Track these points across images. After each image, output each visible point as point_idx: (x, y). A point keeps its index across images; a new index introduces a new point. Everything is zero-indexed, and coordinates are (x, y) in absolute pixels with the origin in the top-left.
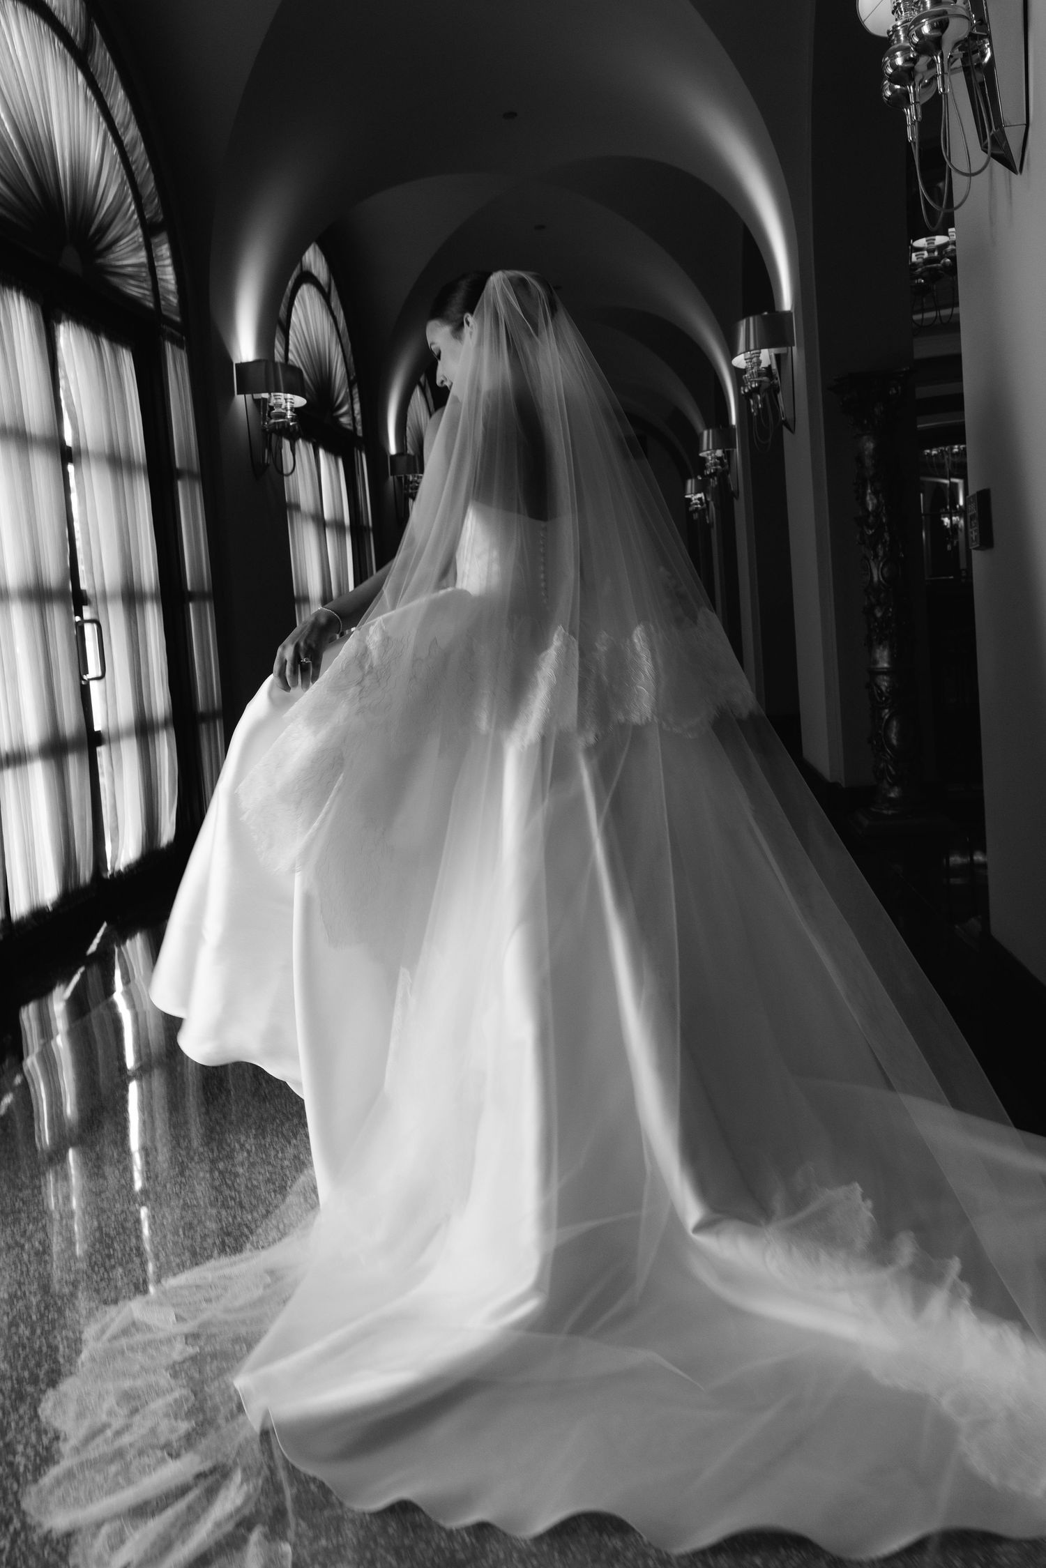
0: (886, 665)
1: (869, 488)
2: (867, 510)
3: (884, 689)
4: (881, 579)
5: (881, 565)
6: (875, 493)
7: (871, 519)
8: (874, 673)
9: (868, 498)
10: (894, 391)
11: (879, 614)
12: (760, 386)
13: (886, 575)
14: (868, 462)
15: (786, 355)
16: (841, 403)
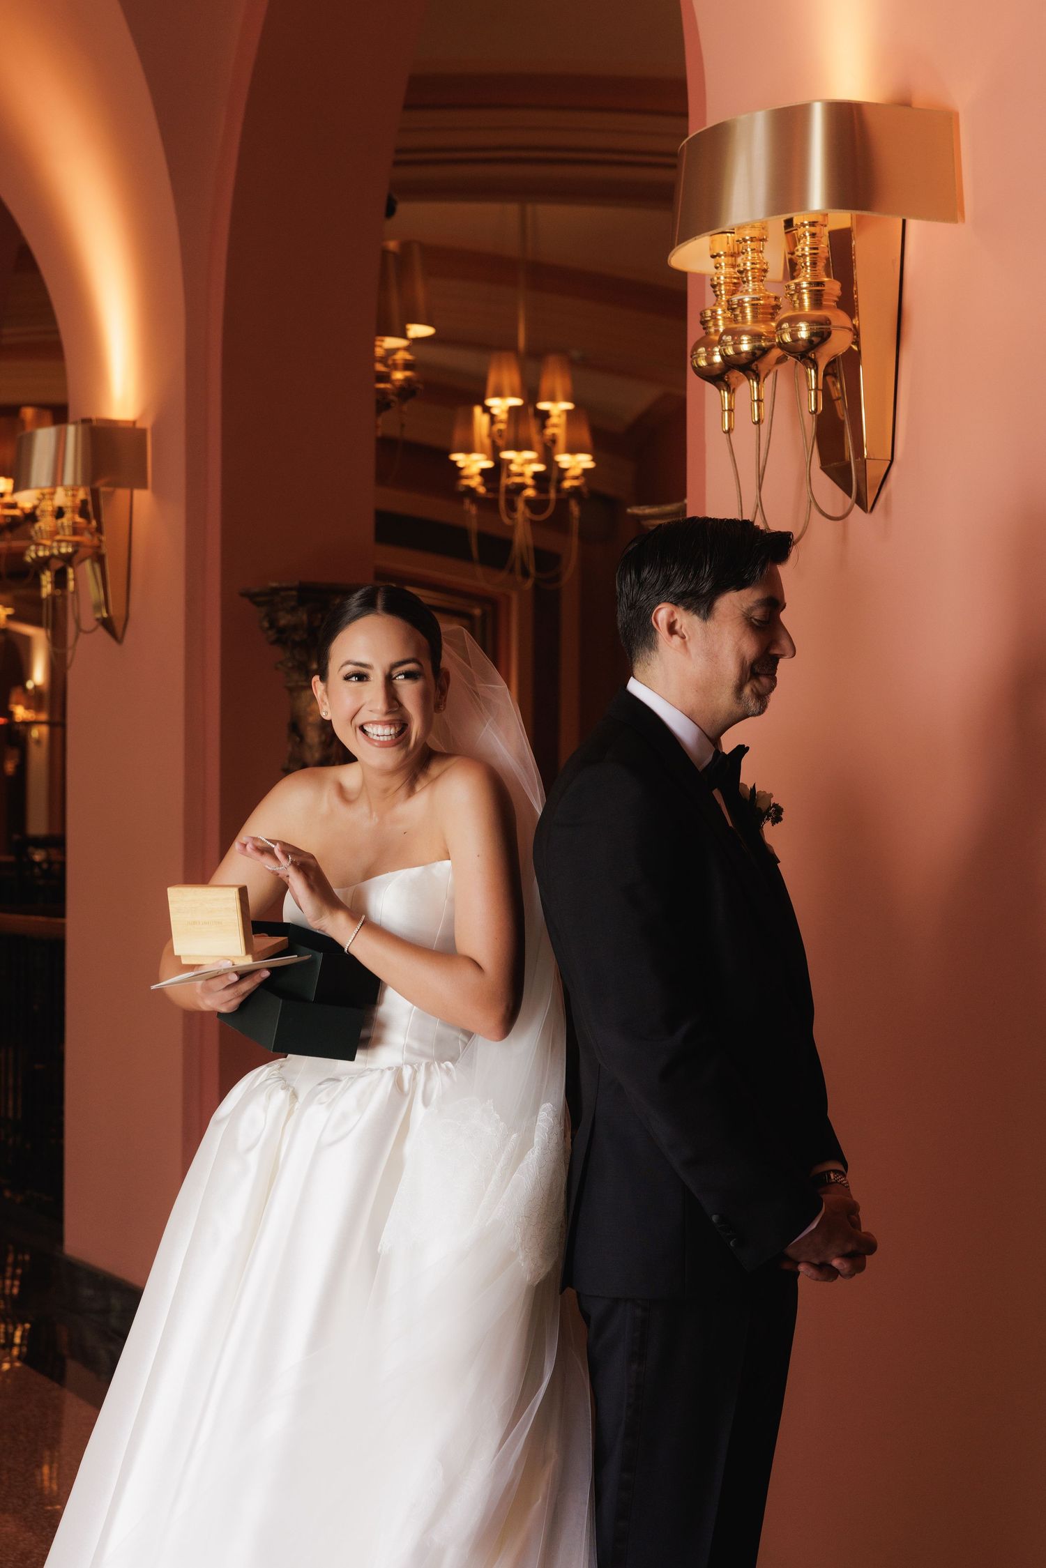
15: (108, 495)
16: (266, 624)
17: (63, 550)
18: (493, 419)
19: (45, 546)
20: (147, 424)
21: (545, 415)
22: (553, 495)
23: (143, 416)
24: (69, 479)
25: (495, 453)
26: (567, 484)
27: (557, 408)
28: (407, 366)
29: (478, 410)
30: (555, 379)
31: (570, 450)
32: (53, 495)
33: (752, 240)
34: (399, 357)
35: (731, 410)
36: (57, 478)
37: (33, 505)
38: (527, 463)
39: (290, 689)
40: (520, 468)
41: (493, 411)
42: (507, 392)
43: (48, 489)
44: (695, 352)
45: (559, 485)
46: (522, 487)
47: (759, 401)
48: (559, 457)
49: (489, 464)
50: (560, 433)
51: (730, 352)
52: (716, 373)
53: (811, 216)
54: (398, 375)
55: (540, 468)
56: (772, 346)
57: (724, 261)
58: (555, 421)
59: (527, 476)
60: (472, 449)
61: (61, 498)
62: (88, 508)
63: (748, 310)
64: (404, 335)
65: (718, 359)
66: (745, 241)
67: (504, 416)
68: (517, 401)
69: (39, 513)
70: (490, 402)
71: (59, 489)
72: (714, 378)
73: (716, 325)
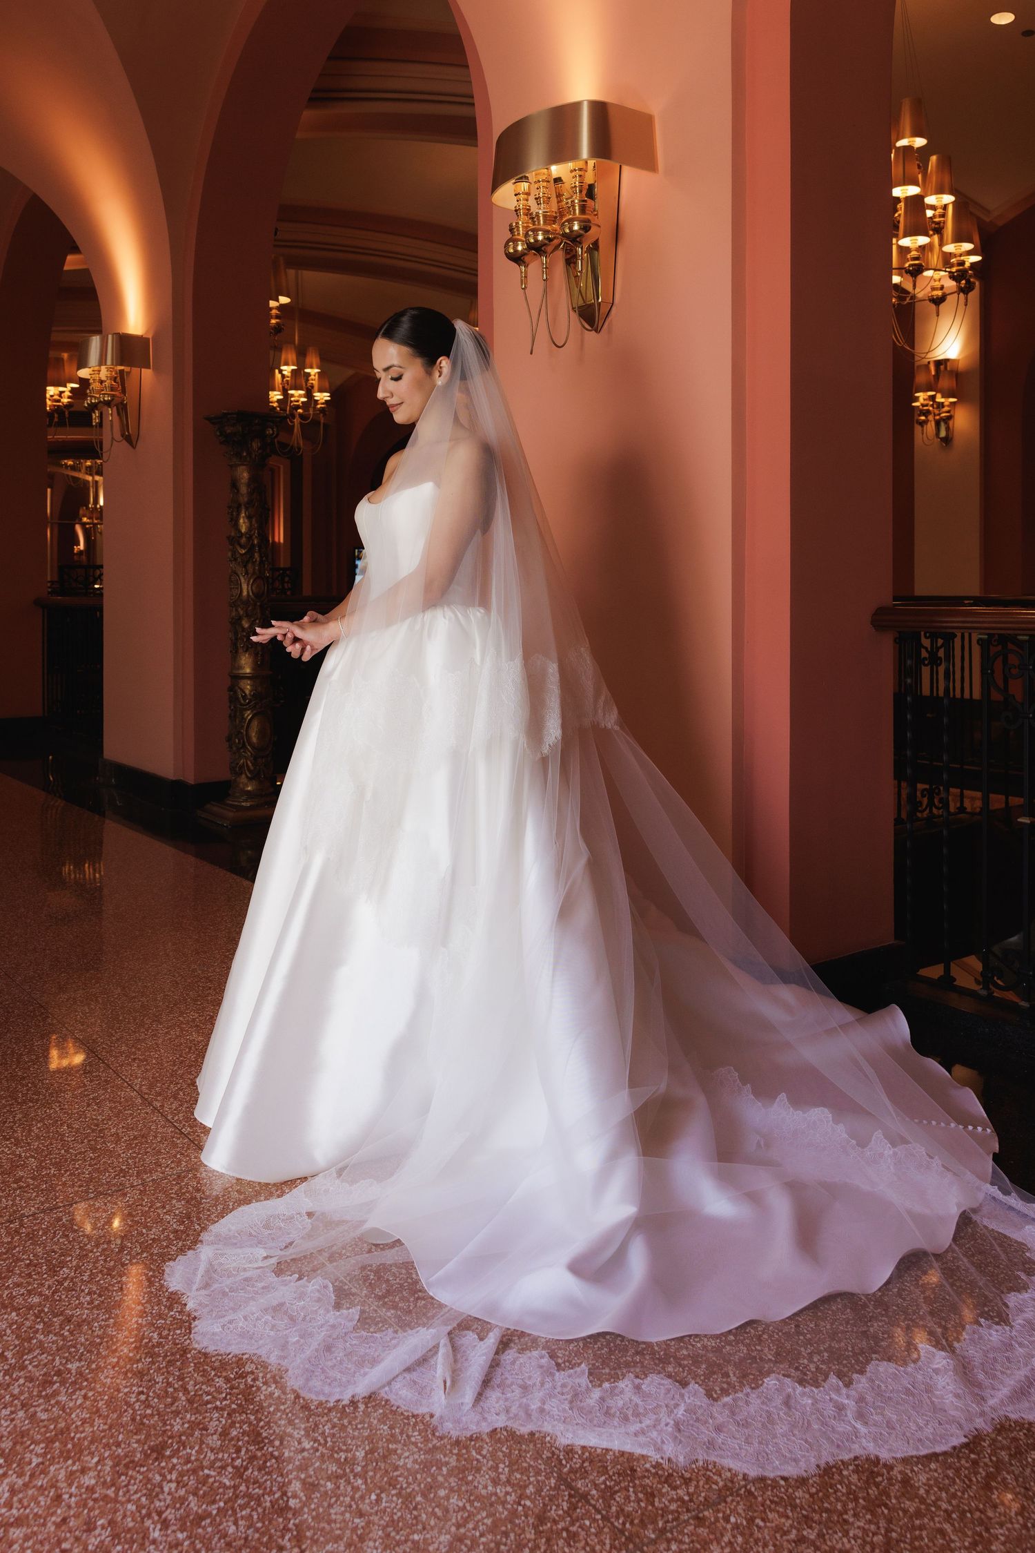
0: (248, 671)
1: (243, 511)
2: (240, 532)
3: (247, 692)
4: (251, 594)
5: (251, 581)
6: (249, 517)
7: (243, 540)
8: (239, 676)
9: (241, 521)
10: (271, 432)
11: (248, 625)
12: (112, 400)
13: (255, 589)
14: (244, 490)
15: (128, 373)
16: (218, 433)
17: (106, 399)
18: (283, 376)
19: (95, 397)
20: (150, 336)
21: (309, 374)
22: (311, 412)
23: (147, 332)
24: (109, 362)
25: (285, 392)
26: (319, 406)
27: (313, 372)
28: (277, 317)
29: (277, 371)
30: (313, 358)
31: (320, 391)
32: (99, 371)
33: (543, 181)
34: (274, 312)
35: (526, 277)
36: (102, 361)
37: (88, 377)
38: (300, 396)
39: (231, 466)
40: (296, 399)
41: (284, 372)
42: (290, 363)
43: (97, 368)
44: (507, 245)
45: (315, 408)
46: (298, 407)
47: (546, 268)
48: (315, 394)
49: (281, 397)
50: (315, 383)
51: (532, 241)
52: (518, 255)
53: (580, 164)
54: (273, 321)
55: (305, 400)
56: (555, 238)
57: (522, 197)
58: (312, 377)
59: (300, 403)
60: (274, 390)
61: (104, 373)
62: (118, 379)
63: (541, 218)
64: (278, 301)
65: (520, 248)
66: (539, 182)
67: (289, 374)
68: (295, 368)
69: (91, 381)
70: (282, 368)
71: (103, 368)
72: (517, 259)
73: (518, 230)
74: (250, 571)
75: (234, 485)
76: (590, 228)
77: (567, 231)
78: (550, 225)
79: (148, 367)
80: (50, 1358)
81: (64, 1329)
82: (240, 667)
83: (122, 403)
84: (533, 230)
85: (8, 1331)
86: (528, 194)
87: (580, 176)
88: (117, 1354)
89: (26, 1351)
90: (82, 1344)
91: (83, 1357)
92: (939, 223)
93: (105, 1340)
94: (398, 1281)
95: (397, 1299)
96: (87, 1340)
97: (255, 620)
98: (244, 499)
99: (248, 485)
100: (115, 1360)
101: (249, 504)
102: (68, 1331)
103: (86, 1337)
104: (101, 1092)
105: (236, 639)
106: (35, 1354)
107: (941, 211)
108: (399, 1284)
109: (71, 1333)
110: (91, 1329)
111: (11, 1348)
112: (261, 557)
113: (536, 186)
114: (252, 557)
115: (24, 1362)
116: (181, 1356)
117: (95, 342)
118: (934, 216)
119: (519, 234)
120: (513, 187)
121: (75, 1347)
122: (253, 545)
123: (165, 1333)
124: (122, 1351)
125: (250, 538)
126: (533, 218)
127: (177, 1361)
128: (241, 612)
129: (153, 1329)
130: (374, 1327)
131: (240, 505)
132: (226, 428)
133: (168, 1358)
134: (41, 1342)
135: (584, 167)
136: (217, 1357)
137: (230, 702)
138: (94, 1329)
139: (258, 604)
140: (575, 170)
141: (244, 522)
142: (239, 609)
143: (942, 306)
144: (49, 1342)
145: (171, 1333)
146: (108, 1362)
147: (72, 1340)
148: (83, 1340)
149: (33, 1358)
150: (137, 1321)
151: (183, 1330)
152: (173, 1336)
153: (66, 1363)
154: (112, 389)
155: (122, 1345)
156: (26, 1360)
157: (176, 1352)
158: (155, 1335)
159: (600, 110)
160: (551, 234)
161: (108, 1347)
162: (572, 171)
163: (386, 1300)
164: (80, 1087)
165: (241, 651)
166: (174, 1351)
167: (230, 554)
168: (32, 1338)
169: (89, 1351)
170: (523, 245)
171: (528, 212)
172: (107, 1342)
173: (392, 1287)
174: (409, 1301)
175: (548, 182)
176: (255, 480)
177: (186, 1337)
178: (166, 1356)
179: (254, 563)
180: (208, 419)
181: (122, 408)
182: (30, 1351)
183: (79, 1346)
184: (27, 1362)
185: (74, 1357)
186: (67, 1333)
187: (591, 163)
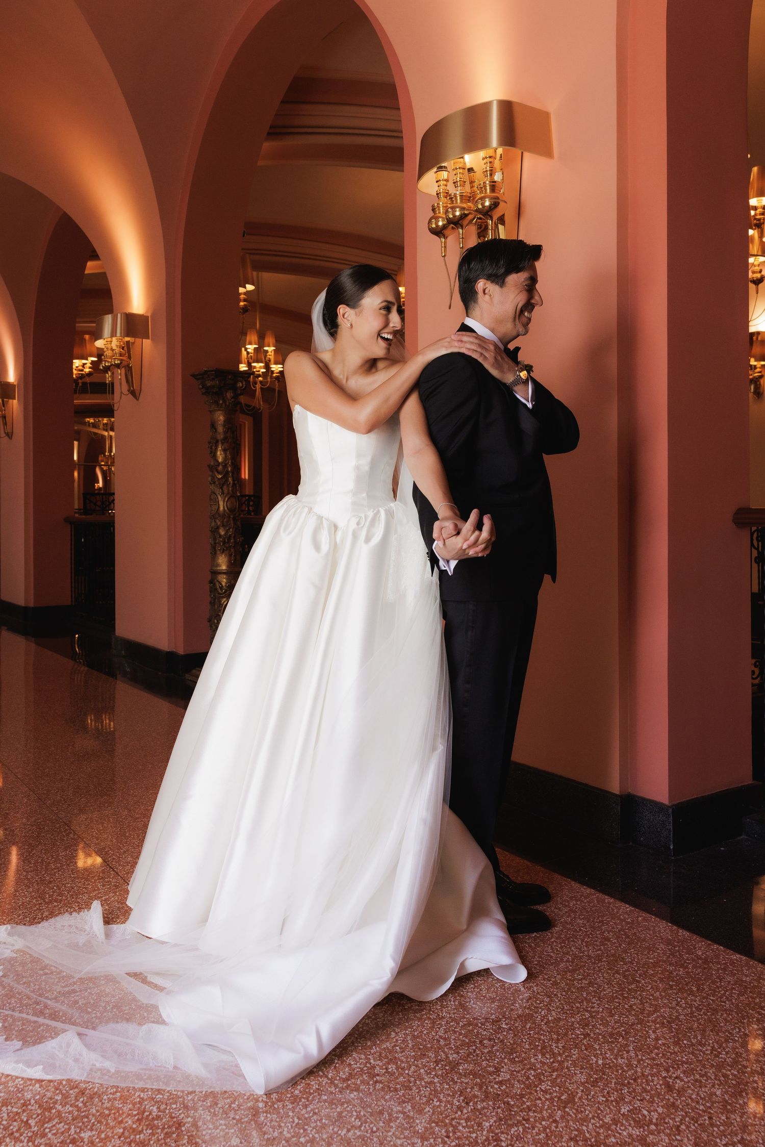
0: (224, 567)
1: (220, 446)
2: (218, 461)
3: (224, 584)
4: (226, 509)
5: (226, 499)
6: (225, 450)
7: (220, 468)
8: (215, 573)
9: (219, 453)
10: (241, 385)
11: (223, 533)
12: (121, 363)
13: (229, 506)
14: (220, 429)
15: (133, 343)
16: (201, 387)
17: (116, 362)
18: (248, 353)
19: (108, 362)
20: (149, 315)
21: (267, 351)
22: (269, 380)
23: (147, 312)
24: (118, 334)
25: (249, 365)
26: (274, 375)
27: (270, 349)
29: (243, 349)
30: (270, 339)
31: (276, 363)
32: (111, 342)
33: (460, 168)
34: (242, 296)
35: (445, 247)
36: (113, 334)
37: (103, 347)
38: (260, 367)
39: (210, 412)
40: (258, 369)
41: (248, 350)
42: (253, 343)
43: (109, 339)
44: (430, 222)
45: (271, 377)
46: (259, 376)
47: (462, 238)
48: (271, 366)
49: (247, 369)
50: (272, 358)
51: (451, 216)
52: (439, 230)
53: (490, 152)
54: (242, 304)
55: (264, 370)
56: (470, 214)
57: (442, 183)
58: (270, 353)
59: (260, 373)
60: (242, 363)
61: (115, 343)
62: (126, 348)
63: (458, 198)
64: (245, 287)
65: (440, 224)
66: (457, 169)
67: (253, 352)
68: (257, 346)
69: (105, 350)
70: (247, 346)
71: (114, 339)
72: (438, 232)
73: (439, 210)
74: (226, 491)
75: (213, 426)
76: (499, 203)
77: (480, 207)
78: (466, 203)
79: (149, 339)
80: (66, 1127)
81: (78, 1101)
82: (219, 565)
83: (128, 366)
84: (452, 208)
85: (33, 1101)
86: (447, 180)
87: (490, 162)
88: (123, 1125)
89: (47, 1120)
90: (93, 1115)
91: (94, 1127)
92: (759, 220)
93: (113, 1111)
94: (358, 1065)
95: (359, 1082)
96: (97, 1111)
97: (229, 529)
98: (220, 436)
99: (224, 426)
100: (121, 1131)
101: (225, 439)
102: (82, 1102)
103: (97, 1108)
104: (111, 895)
105: (215, 543)
106: (54, 1123)
107: (761, 210)
108: (359, 1068)
109: (85, 1104)
110: (101, 1101)
111: (34, 1116)
112: (233, 480)
113: (454, 172)
114: (227, 480)
115: (44, 1130)
116: (177, 1129)
117: (108, 319)
118: (756, 214)
119: (439, 213)
120: (435, 175)
121: (87, 1117)
122: (227, 472)
123: (163, 1107)
124: (127, 1122)
125: (225, 466)
126: (451, 198)
127: (173, 1133)
128: (219, 523)
129: (153, 1103)
130: (340, 1107)
131: (217, 441)
132: (207, 382)
133: (166, 1130)
134: (59, 1112)
135: (494, 155)
136: (207, 1131)
137: (211, 591)
138: (103, 1101)
139: (232, 516)
140: (486, 158)
141: (221, 454)
142: (217, 521)
143: (760, 285)
144: (66, 1113)
145: (168, 1108)
146: (115, 1132)
147: (85, 1111)
148: (94, 1111)
149: (52, 1127)
150: (140, 1095)
151: (178, 1104)
152: (169, 1109)
153: (80, 1132)
154: (121, 355)
155: (127, 1117)
156: (46, 1128)
157: (173, 1126)
158: (155, 1109)
159: (507, 107)
160: (467, 210)
161: (115, 1119)
162: (483, 159)
163: (349, 1082)
164: (95, 890)
165: (218, 552)
166: (171, 1124)
167: (210, 479)
168: (52, 1108)
169: (99, 1122)
170: (443, 221)
171: (447, 194)
172: (114, 1114)
173: (354, 1070)
174: (368, 1084)
175: (464, 169)
176: (229, 422)
177: (181, 1112)
178: (163, 1129)
179: (228, 485)
180: (193, 376)
181: (129, 369)
182: (50, 1120)
183: (90, 1117)
184: (47, 1130)
185: (86, 1127)
186: (81, 1105)
187: (500, 151)
